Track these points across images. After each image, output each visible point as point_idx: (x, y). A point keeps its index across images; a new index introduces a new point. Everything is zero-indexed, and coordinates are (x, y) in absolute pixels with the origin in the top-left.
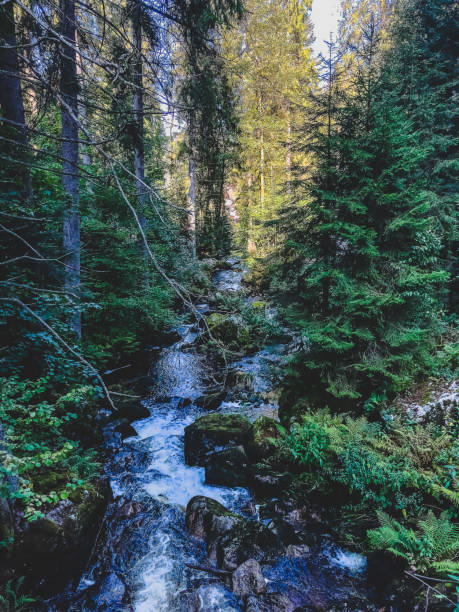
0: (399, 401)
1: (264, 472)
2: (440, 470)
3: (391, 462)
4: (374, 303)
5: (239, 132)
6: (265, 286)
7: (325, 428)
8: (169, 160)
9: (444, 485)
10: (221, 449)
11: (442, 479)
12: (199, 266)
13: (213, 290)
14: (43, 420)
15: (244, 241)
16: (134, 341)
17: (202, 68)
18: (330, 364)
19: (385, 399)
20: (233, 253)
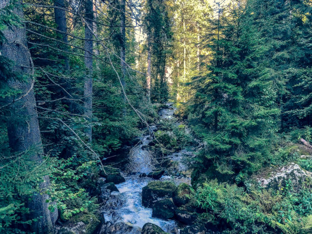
0: (254, 176)
1: (183, 212)
2: (276, 213)
3: (249, 208)
4: (241, 124)
5: (173, 40)
6: (185, 117)
7: (215, 189)
8: (138, 54)
9: (278, 221)
10: (161, 199)
11: (277, 218)
12: (152, 107)
13: (159, 119)
14: (70, 177)
15: (175, 94)
16: (118, 143)
17: (155, 8)
18: (218, 156)
19: (247, 175)
20: (169, 100)
